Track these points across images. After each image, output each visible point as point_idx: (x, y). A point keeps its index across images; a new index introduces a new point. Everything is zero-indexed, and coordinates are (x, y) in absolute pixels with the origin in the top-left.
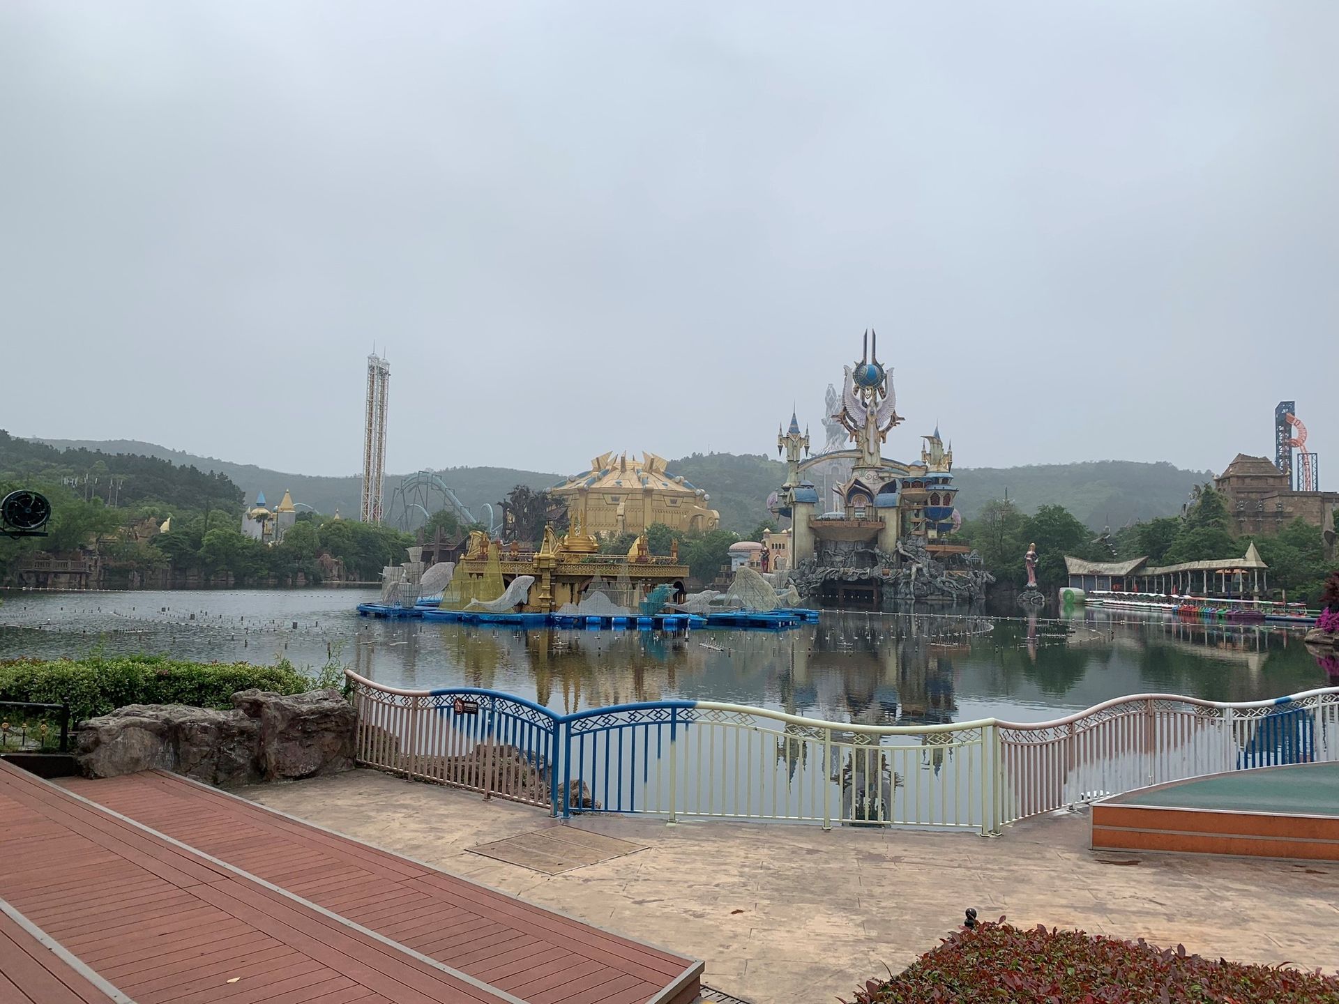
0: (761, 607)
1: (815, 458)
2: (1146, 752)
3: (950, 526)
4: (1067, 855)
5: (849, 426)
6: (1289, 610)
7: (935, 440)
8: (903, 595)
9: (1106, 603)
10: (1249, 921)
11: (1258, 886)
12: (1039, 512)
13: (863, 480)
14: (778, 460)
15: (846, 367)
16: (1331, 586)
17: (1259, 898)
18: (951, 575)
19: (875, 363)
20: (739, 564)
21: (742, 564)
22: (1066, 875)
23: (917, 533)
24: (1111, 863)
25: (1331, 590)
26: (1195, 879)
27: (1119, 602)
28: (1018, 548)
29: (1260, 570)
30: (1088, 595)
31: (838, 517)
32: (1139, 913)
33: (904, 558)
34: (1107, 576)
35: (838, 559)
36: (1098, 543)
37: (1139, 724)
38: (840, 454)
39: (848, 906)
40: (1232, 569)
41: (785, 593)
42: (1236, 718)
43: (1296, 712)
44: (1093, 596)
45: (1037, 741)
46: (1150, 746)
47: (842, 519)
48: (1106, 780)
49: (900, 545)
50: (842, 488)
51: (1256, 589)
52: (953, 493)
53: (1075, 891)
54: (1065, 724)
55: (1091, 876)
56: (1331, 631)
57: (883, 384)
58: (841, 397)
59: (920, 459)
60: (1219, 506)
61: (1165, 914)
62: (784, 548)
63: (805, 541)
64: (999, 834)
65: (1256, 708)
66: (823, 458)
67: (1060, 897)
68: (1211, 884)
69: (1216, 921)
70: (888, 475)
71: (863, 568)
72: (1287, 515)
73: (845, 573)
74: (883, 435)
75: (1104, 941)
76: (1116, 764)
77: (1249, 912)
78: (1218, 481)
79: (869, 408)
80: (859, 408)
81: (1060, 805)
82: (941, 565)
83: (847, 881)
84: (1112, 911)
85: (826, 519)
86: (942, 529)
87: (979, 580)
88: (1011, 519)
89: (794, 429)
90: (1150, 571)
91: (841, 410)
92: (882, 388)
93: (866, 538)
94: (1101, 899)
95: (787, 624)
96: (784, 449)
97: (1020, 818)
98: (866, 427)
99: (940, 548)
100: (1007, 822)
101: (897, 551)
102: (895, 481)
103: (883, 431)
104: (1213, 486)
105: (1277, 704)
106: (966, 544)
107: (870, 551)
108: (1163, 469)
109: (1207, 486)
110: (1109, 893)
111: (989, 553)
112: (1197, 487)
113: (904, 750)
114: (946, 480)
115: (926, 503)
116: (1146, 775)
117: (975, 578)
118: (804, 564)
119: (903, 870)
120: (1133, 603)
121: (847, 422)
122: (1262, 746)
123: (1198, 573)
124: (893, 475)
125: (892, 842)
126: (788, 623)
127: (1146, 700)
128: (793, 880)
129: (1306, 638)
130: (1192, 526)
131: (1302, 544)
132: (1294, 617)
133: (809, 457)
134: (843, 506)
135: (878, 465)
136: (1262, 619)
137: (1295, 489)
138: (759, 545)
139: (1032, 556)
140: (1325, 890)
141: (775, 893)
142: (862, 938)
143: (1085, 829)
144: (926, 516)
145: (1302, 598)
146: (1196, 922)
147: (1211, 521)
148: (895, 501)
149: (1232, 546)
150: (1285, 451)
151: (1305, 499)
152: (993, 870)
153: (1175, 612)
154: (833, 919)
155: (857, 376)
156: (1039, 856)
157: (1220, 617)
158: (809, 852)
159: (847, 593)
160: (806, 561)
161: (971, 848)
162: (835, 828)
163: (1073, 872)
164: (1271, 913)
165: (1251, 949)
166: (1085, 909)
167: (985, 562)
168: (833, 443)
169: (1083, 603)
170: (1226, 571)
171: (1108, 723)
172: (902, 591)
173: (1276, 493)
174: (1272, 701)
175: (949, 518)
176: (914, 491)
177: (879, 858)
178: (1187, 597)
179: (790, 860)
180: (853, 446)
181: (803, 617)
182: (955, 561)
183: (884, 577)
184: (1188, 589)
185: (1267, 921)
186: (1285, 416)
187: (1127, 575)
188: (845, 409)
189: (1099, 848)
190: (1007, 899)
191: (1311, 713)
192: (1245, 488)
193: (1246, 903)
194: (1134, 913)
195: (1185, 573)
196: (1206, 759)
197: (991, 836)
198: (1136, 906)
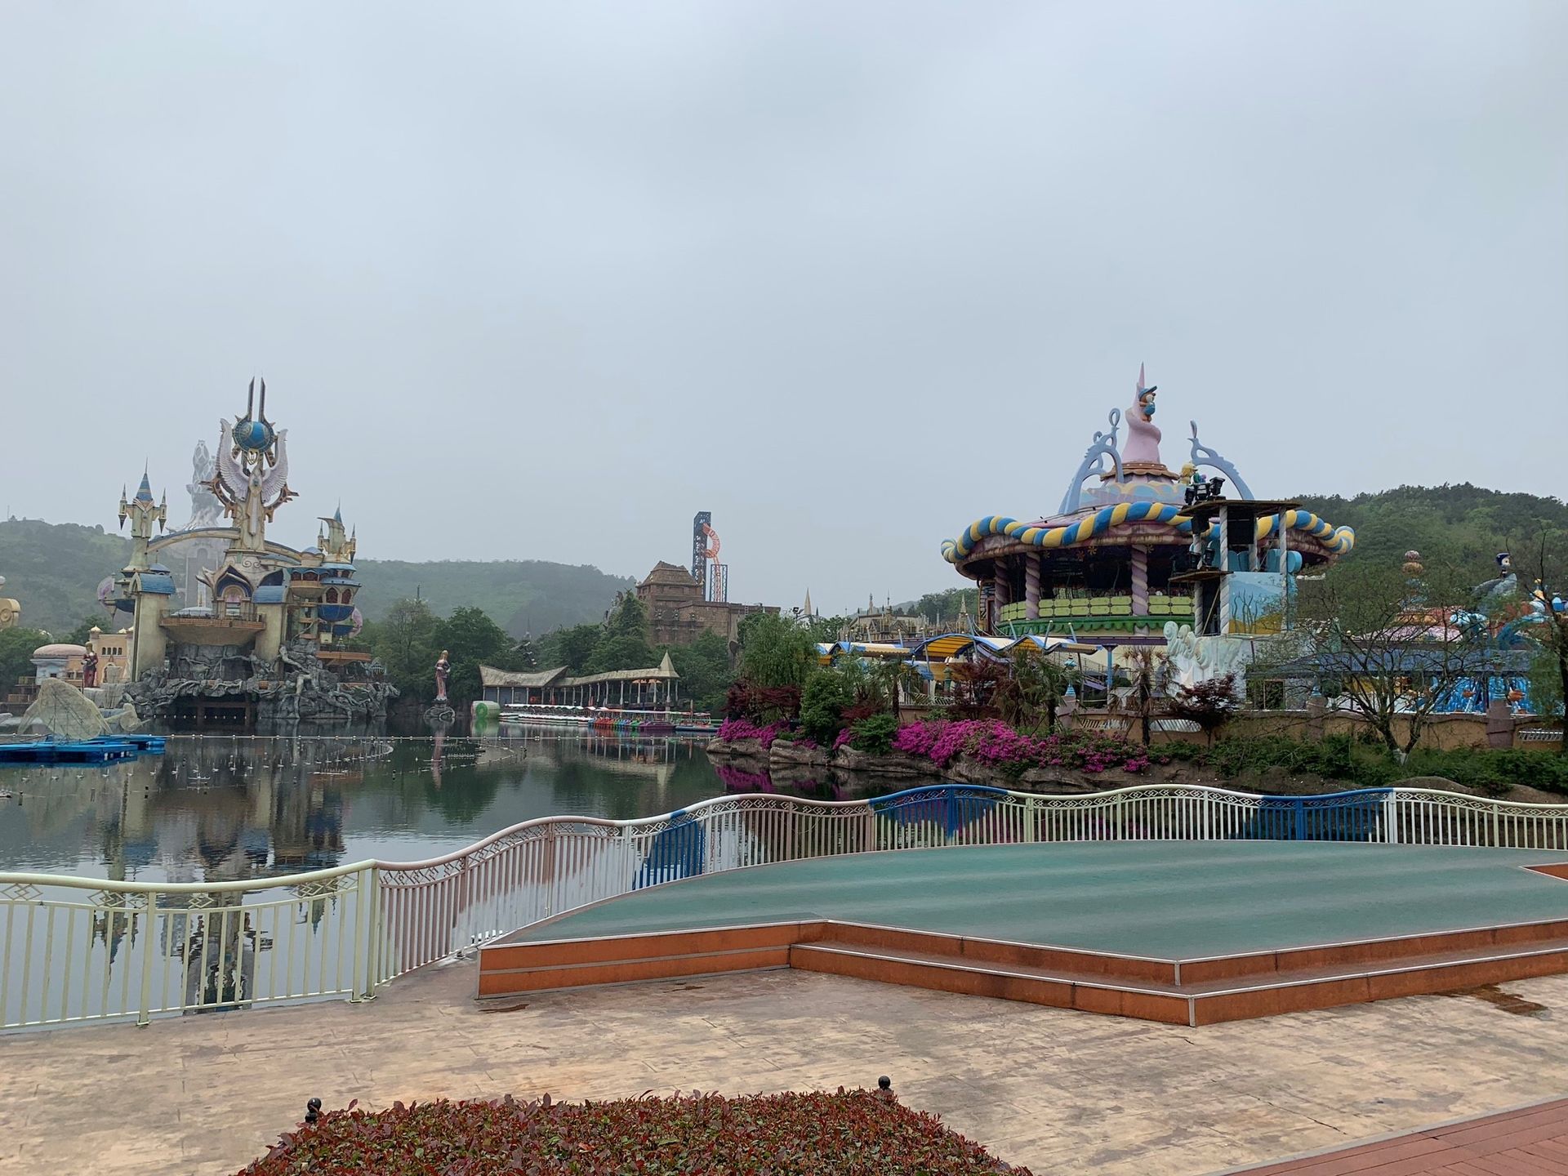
0: (77, 734)
1: (173, 535)
2: (544, 882)
3: (348, 629)
4: (450, 1010)
5: (224, 497)
6: (695, 720)
7: (335, 523)
8: (285, 714)
9: (522, 717)
10: (628, 1050)
11: (640, 1011)
12: (454, 614)
13: (240, 568)
14: (118, 535)
15: (223, 422)
16: (731, 696)
17: (641, 1025)
18: (347, 689)
19: (263, 420)
20: (48, 675)
21: (53, 675)
22: (447, 1033)
23: (307, 636)
24: (497, 1011)
25: (730, 699)
26: (580, 1015)
27: (535, 716)
28: (428, 656)
29: (673, 680)
30: (504, 709)
31: (203, 614)
32: (521, 1063)
33: (288, 668)
34: (524, 688)
35: (199, 668)
36: (518, 651)
37: (539, 850)
38: (209, 533)
39: (162, 1123)
40: (648, 679)
41: (117, 714)
42: (635, 836)
43: (689, 825)
44: (509, 709)
45: (425, 881)
46: (548, 875)
47: (207, 617)
48: (500, 919)
49: (283, 651)
50: (210, 576)
51: (668, 700)
52: (355, 589)
53: (454, 1050)
54: (458, 859)
55: (473, 1029)
56: (729, 740)
57: (273, 448)
58: (215, 460)
59: (316, 545)
60: (640, 615)
61: (547, 1059)
62: (120, 653)
63: (152, 644)
64: (373, 997)
65: (653, 824)
66: (184, 536)
67: (436, 1060)
68: (595, 1018)
69: (596, 1057)
70: (272, 562)
71: (233, 680)
72: (699, 625)
73: (208, 687)
74: (269, 512)
75: (467, 1106)
76: (511, 899)
77: (630, 1041)
78: (639, 588)
79: (253, 477)
80: (238, 475)
81: (447, 952)
82: (335, 676)
83: (164, 1089)
84: (493, 1066)
85: (184, 617)
86: (339, 632)
87: (380, 694)
88: (422, 623)
89: (144, 495)
90: (569, 681)
91: (214, 476)
92: (270, 453)
93: (239, 641)
94: (483, 1054)
95: (117, 755)
96: (128, 521)
97: (400, 974)
98: (246, 501)
99: (335, 655)
100: (384, 981)
101: (280, 658)
102: (281, 571)
103: (270, 508)
104: (635, 592)
105: (673, 817)
106: (367, 650)
107: (244, 658)
108: (589, 572)
109: (629, 593)
110: (492, 1046)
111: (393, 661)
112: (620, 593)
113: (275, 906)
114: (346, 573)
115: (320, 600)
116: (542, 907)
117: (375, 692)
118: (150, 676)
119: (245, 1061)
120: (550, 717)
121: (221, 492)
122: (656, 862)
123: (615, 684)
124: (279, 563)
125: (235, 1028)
126: (119, 755)
127: (547, 824)
128: (84, 1103)
129: (708, 748)
130: (613, 634)
131: (710, 655)
132: (700, 727)
133: (165, 533)
134: (210, 600)
135: (261, 549)
136: (673, 730)
137: (707, 599)
138: (83, 649)
139: (444, 665)
140: (701, 1004)
141: (54, 1125)
142: (178, 1161)
143: (472, 977)
144: (319, 616)
145: (708, 708)
146: (578, 1061)
147: (631, 629)
148: (280, 596)
149: (649, 655)
150: (700, 561)
151: (715, 610)
152: (362, 1042)
153: (591, 725)
154: (138, 1145)
155: (237, 433)
156: (418, 1015)
157: (634, 729)
158: (113, 1059)
159: (209, 712)
160: (153, 671)
161: (338, 1020)
162: (155, 1022)
163: (454, 1028)
164: (650, 1038)
165: (627, 1080)
166: (463, 1070)
167: (388, 672)
168: (202, 518)
169: (497, 718)
170: (642, 682)
171: (505, 853)
172: (284, 708)
173: (691, 603)
174: (668, 815)
175: (348, 619)
176: (304, 585)
177: (216, 1051)
178: (604, 709)
179: (82, 1076)
180: (229, 523)
181: (142, 745)
182: (353, 671)
183: (261, 692)
184: (606, 701)
185: (645, 1047)
186: (702, 526)
187: (546, 686)
188: (219, 475)
189: (485, 997)
190: (375, 1075)
191: (702, 824)
192: (664, 597)
193: (628, 1031)
194: (515, 1063)
195: (603, 683)
196: (603, 885)
197: (363, 1001)
198: (519, 1056)
